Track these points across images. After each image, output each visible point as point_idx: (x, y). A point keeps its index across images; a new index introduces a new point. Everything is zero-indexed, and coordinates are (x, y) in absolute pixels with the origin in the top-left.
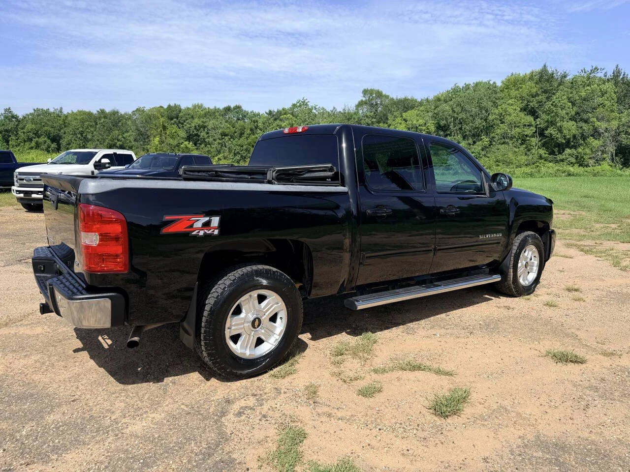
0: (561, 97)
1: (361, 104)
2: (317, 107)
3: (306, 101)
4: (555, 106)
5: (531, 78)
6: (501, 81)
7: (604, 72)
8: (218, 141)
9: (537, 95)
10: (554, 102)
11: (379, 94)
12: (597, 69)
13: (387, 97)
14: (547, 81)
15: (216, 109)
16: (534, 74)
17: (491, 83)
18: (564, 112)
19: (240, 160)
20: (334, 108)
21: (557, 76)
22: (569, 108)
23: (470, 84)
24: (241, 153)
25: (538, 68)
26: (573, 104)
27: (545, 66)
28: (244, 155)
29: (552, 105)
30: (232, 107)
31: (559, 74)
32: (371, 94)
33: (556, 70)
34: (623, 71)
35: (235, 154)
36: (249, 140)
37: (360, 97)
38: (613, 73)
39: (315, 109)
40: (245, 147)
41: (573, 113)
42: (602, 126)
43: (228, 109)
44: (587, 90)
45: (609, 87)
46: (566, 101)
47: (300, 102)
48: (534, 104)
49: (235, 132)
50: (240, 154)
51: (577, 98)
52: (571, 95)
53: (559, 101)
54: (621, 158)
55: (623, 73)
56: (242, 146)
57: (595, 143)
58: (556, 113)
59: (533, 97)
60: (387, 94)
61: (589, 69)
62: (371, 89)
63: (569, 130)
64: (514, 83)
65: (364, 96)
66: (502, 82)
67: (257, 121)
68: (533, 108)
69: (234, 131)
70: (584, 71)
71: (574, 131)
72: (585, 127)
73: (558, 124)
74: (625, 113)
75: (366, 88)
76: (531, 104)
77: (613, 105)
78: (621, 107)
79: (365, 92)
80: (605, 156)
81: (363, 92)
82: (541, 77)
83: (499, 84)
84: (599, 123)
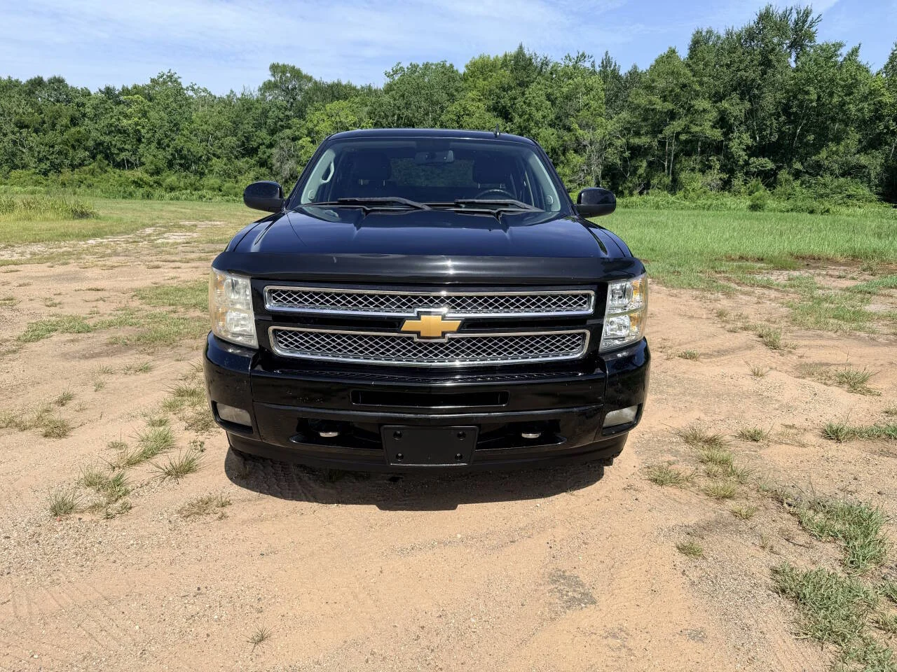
0: (536, 92)
1: (268, 87)
2: (196, 87)
3: (176, 76)
4: (529, 105)
5: (505, 63)
6: (464, 65)
7: (592, 60)
8: (11, 136)
9: (510, 88)
10: (526, 99)
11: (297, 74)
12: (583, 56)
13: (310, 79)
14: (524, 68)
15: (11, 82)
16: (508, 58)
17: (448, 65)
18: (541, 113)
19: (50, 170)
20: (232, 92)
21: (537, 62)
22: (546, 108)
23: (418, 66)
24: (50, 157)
25: (512, 50)
26: (553, 103)
27: (521, 47)
28: (57, 161)
29: (525, 102)
30: (46, 79)
31: (539, 59)
32: (284, 73)
33: (535, 54)
34: (614, 61)
35: (40, 160)
36: (66, 136)
37: (267, 76)
38: (602, 63)
39: (193, 90)
40: (57, 148)
41: (552, 116)
42: (586, 135)
43: (38, 83)
44: (570, 84)
45: (595, 81)
46: (543, 98)
47: (165, 77)
48: (506, 101)
49: (44, 122)
50: (48, 159)
51: (558, 95)
52: (549, 90)
53: (533, 97)
54: (608, 182)
55: (613, 64)
56: (53, 147)
57: (577, 159)
58: (530, 115)
59: (504, 91)
60: (310, 74)
61: (574, 55)
62: (284, 65)
63: (546, 141)
64: (482, 68)
65: (273, 75)
66: (467, 66)
67: (83, 105)
68: (504, 107)
69: (40, 120)
70: (568, 57)
71: (554, 142)
72: (567, 136)
73: (533, 132)
74: (615, 119)
75: (275, 62)
76: (502, 101)
77: (600, 107)
78: (610, 111)
79: (274, 68)
80: (589, 178)
81: (270, 68)
82: (517, 63)
83: (462, 70)
84: (581, 132)
